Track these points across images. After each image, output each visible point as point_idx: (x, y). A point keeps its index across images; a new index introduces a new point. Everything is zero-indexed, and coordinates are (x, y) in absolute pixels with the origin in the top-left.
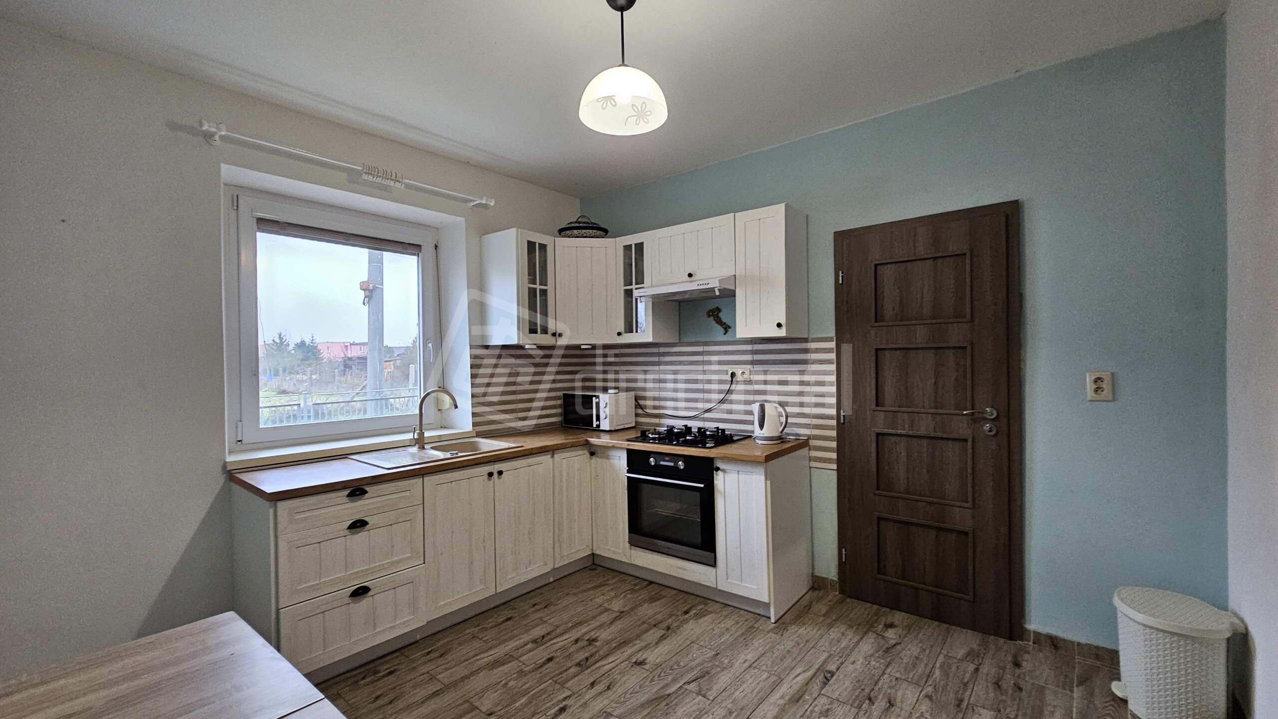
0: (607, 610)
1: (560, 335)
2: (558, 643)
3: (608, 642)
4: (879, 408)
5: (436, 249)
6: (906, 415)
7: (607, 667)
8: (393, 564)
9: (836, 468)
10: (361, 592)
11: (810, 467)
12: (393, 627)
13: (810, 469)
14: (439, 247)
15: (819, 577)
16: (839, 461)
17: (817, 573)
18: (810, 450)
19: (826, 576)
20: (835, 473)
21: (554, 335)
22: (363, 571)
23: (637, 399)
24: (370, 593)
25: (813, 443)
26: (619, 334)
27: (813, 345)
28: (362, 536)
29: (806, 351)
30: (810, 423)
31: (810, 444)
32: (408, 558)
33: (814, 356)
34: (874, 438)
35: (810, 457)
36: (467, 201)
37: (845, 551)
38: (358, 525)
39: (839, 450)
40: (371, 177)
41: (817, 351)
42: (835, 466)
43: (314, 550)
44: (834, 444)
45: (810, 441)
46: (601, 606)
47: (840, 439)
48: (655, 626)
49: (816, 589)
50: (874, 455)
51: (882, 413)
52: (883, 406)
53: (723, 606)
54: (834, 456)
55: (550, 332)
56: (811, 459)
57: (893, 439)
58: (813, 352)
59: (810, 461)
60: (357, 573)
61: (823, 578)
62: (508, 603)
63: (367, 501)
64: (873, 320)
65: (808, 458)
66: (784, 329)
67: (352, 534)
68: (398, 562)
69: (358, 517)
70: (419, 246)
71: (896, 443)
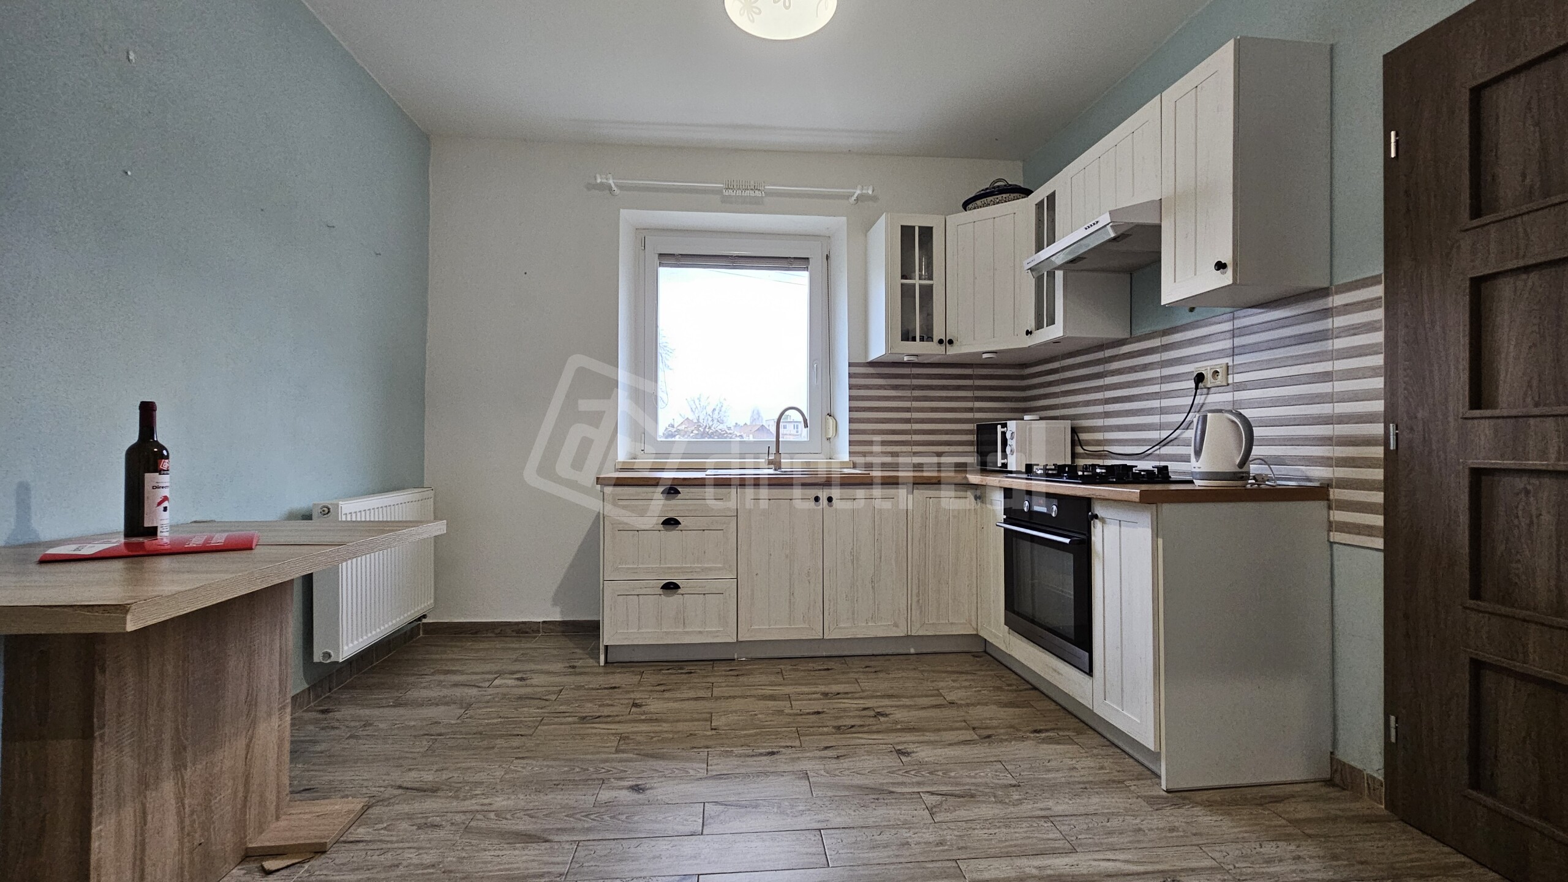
0: (941, 695)
1: (951, 342)
2: (844, 703)
3: (896, 723)
4: (1477, 413)
5: (827, 259)
6: (1550, 423)
7: (863, 741)
8: (704, 570)
9: (1382, 547)
10: (670, 587)
11: (1332, 544)
12: (700, 632)
13: (1332, 549)
14: (832, 256)
15: (1344, 764)
16: (1389, 533)
17: (1340, 755)
18: (1330, 508)
19: (1360, 766)
20: (1382, 555)
21: (941, 342)
22: (676, 568)
23: (1074, 431)
24: (680, 591)
25: (1335, 494)
26: (1028, 333)
27: (1338, 300)
28: (673, 534)
29: (1327, 313)
30: (1330, 455)
31: (1331, 497)
32: (720, 569)
33: (1340, 321)
34: (1465, 482)
35: (1330, 523)
36: (849, 197)
37: (1396, 722)
38: (671, 523)
39: (1389, 509)
40: (731, 191)
41: (1348, 308)
42: (1379, 543)
43: (633, 536)
44: (1378, 497)
45: (1331, 491)
46: (938, 690)
47: (1389, 486)
48: (974, 729)
49: (1334, 785)
50: (1464, 519)
51: (1486, 423)
52: (1493, 405)
53: (1108, 743)
54: (1378, 520)
55: (936, 338)
56: (1331, 526)
57: (1520, 483)
58: (1339, 314)
59: (1330, 530)
60: (669, 568)
61: (1353, 768)
62: (845, 658)
63: (680, 502)
64: (1465, 213)
65: (1325, 526)
66: (1230, 271)
67: (666, 530)
68: (710, 569)
69: (671, 515)
70: (808, 258)
71: (1527, 492)
